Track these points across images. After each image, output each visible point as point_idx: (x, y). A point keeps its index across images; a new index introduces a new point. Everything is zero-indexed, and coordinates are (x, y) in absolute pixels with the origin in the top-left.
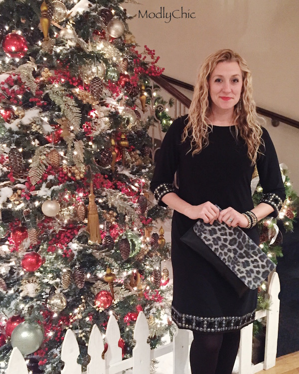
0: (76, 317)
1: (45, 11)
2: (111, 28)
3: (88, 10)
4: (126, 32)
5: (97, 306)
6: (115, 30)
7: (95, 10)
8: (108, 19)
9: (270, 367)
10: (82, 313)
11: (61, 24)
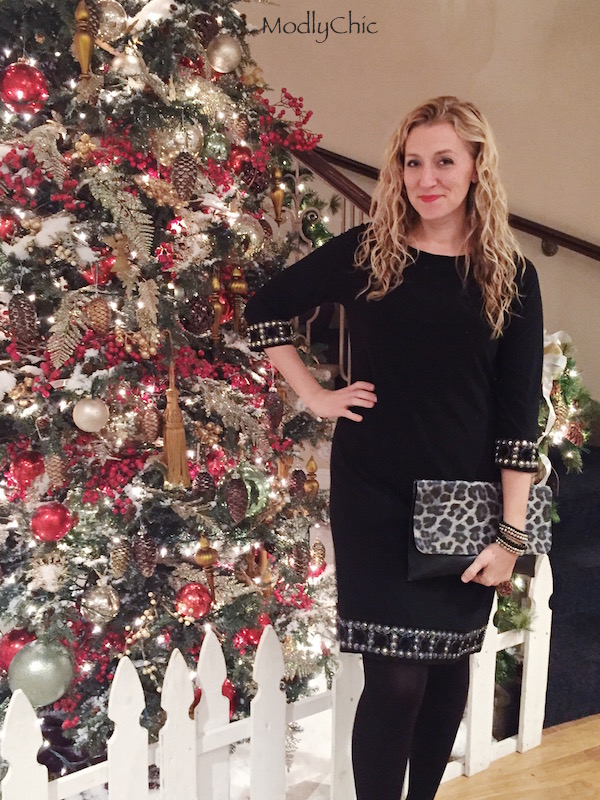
0: (138, 635)
1: (85, 19)
2: (215, 52)
3: (170, 18)
4: (245, 60)
5: (180, 613)
6: (223, 58)
7: (184, 16)
8: (209, 34)
9: (530, 747)
10: (150, 626)
11: (114, 45)
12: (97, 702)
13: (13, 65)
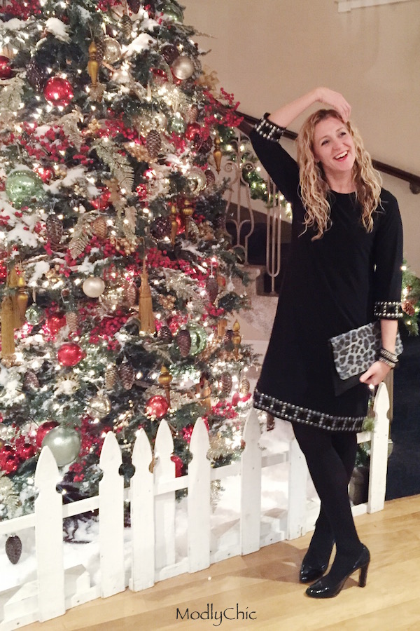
0: (121, 425)
1: (94, 53)
2: (177, 67)
3: (148, 49)
5: (148, 413)
6: (183, 70)
7: (156, 47)
8: (172, 56)
9: (376, 510)
10: (129, 421)
11: (113, 65)
12: (94, 467)
13: (53, 78)
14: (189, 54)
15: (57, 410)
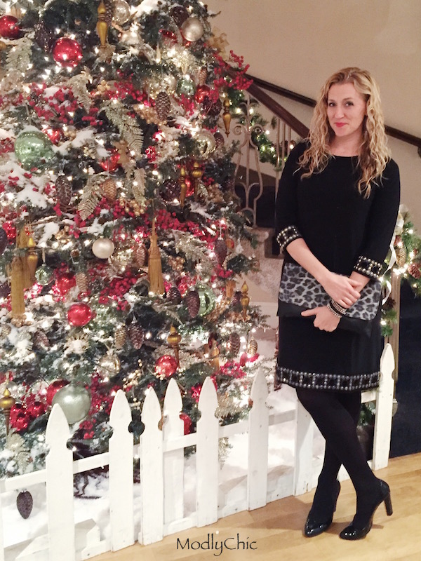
1: (103, 13)
2: (187, 29)
3: (157, 9)
6: (192, 32)
7: (166, 8)
9: (380, 467)
11: (122, 26)
12: (104, 425)
13: (61, 38)
14: (199, 16)
15: (67, 369)
